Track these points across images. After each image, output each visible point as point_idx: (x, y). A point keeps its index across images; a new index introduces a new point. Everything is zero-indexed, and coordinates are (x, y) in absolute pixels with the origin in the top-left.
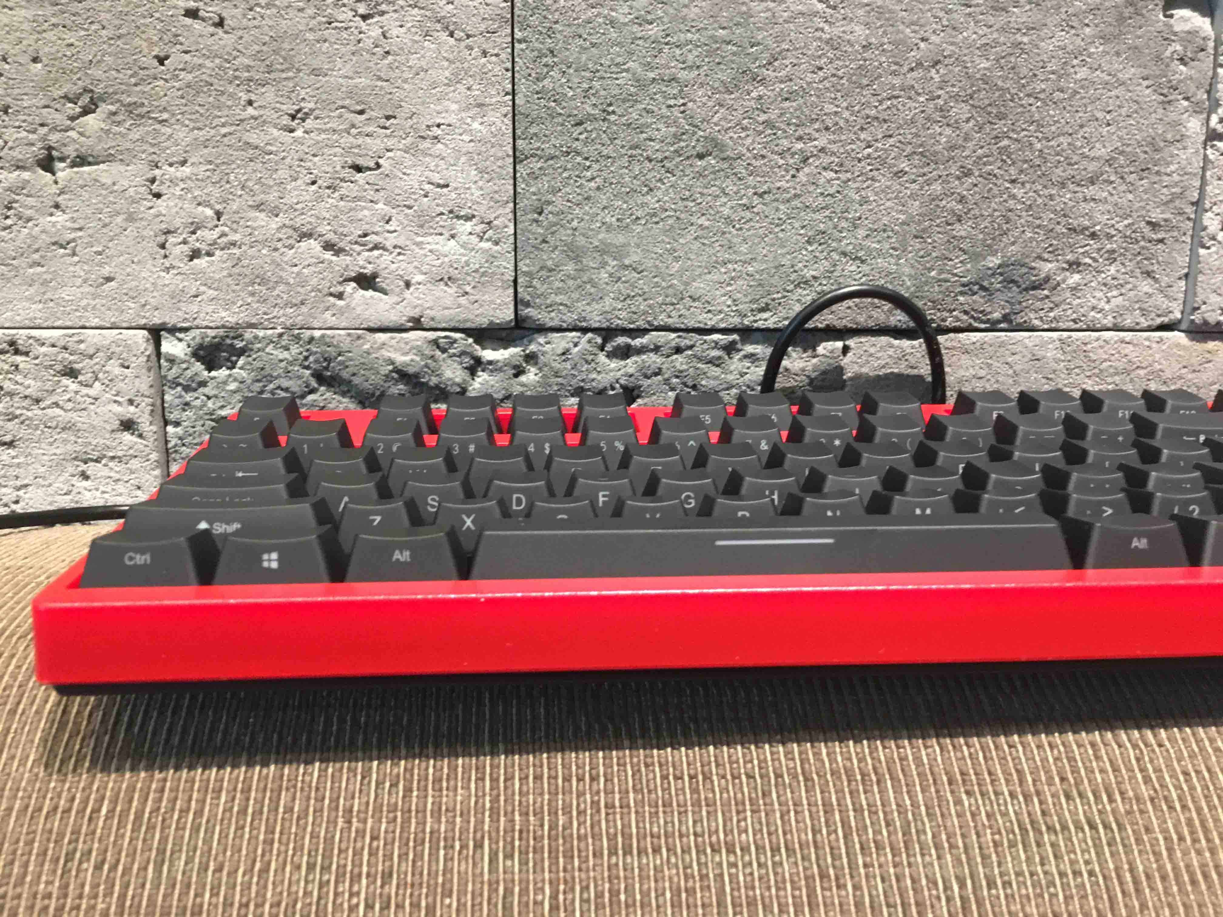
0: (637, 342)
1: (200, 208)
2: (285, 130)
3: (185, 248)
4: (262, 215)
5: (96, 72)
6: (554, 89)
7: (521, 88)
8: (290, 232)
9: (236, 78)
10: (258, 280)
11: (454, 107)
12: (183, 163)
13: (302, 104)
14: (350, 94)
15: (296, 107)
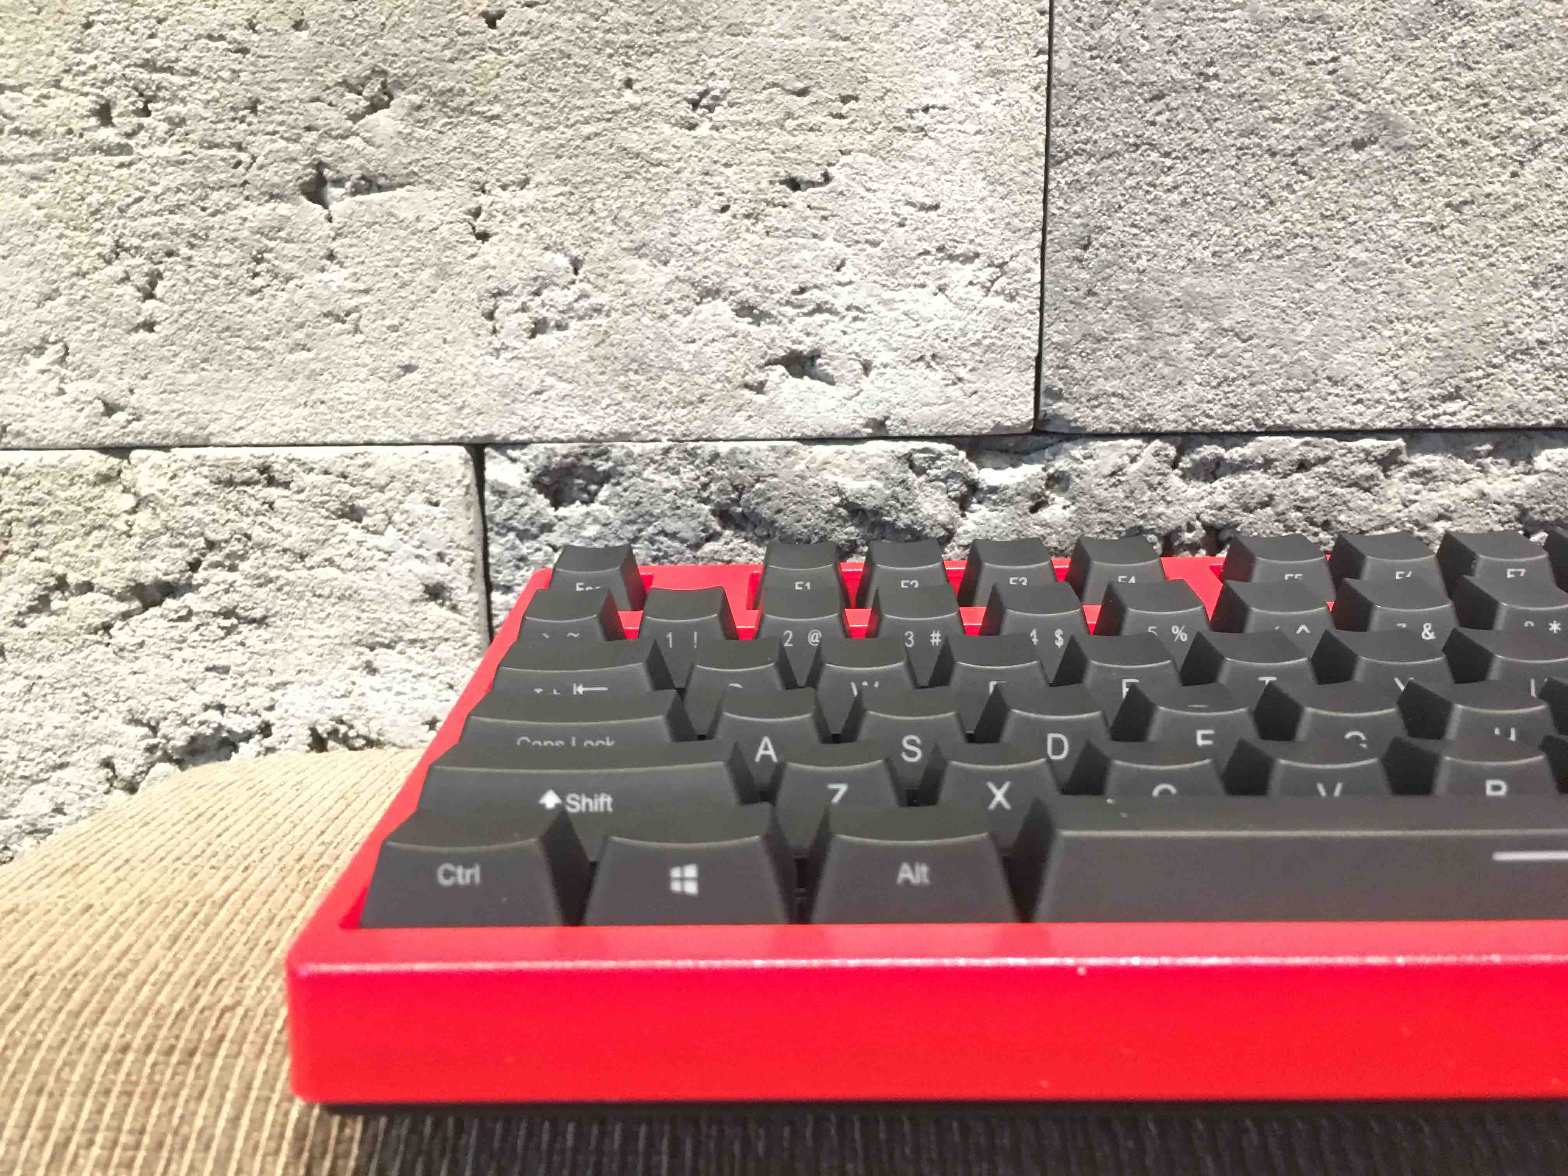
0: (1235, 454)
1: (549, 254)
2: (682, 126)
3: (524, 317)
4: (644, 263)
5: (392, 43)
6: (1119, 42)
7: (1065, 42)
8: (687, 289)
9: (608, 43)
10: (634, 366)
11: (953, 77)
12: (524, 183)
13: (711, 83)
14: (787, 64)
15: (700, 88)
